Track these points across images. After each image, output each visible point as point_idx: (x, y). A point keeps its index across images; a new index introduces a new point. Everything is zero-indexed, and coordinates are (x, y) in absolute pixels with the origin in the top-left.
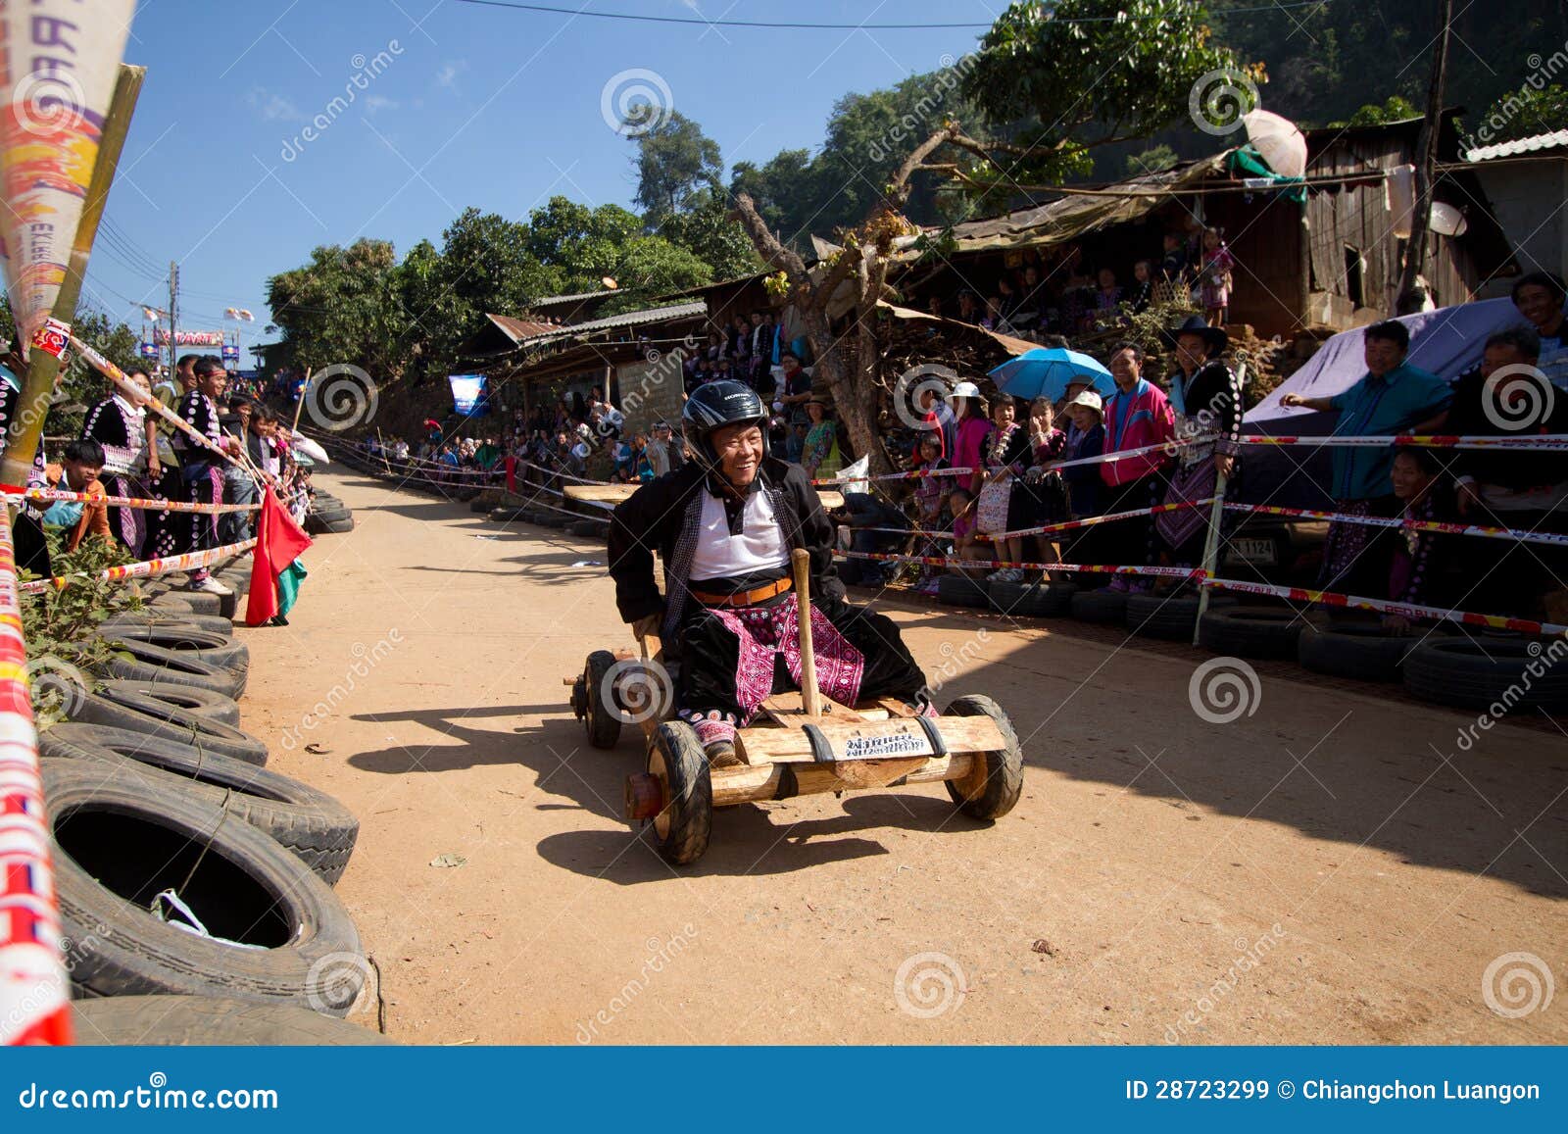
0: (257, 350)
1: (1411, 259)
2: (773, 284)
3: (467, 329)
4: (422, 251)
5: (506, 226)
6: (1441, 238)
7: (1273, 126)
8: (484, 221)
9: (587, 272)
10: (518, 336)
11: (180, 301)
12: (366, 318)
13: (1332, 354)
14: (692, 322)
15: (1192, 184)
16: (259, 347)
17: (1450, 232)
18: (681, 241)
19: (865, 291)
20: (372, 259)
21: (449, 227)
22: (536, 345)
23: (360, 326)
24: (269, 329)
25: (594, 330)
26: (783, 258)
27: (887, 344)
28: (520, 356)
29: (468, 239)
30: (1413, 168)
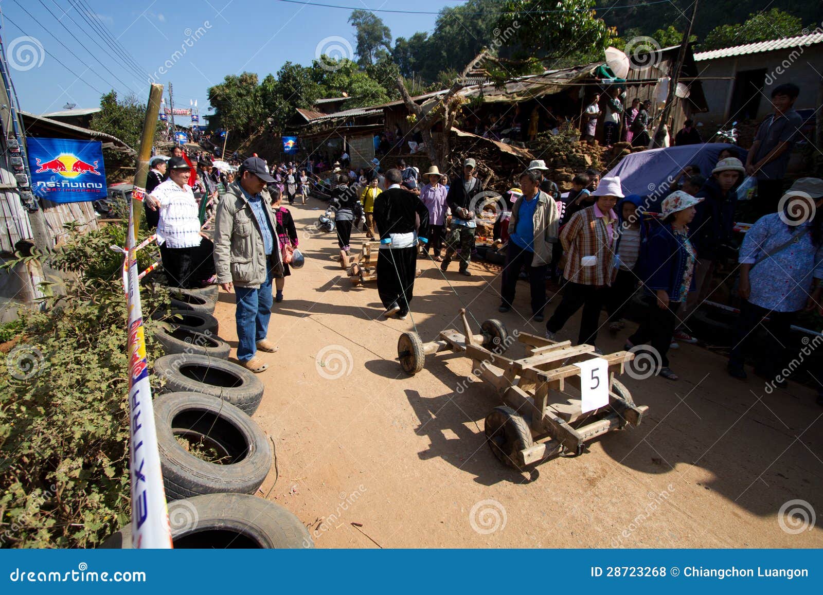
0: (206, 117)
1: (663, 117)
2: (410, 119)
3: (288, 114)
4: (269, 79)
5: (303, 69)
6: (679, 99)
7: (616, 55)
8: (293, 67)
9: (336, 88)
10: (309, 118)
11: (174, 99)
12: (248, 107)
13: (625, 163)
14: (378, 116)
15: (581, 80)
16: (206, 116)
17: (683, 97)
18: (374, 77)
19: (447, 124)
20: (249, 81)
21: (279, 69)
22: (317, 123)
23: (246, 109)
24: (209, 109)
25: (339, 117)
26: (414, 107)
27: (454, 146)
28: (310, 127)
29: (289, 75)
30: (670, 79)
